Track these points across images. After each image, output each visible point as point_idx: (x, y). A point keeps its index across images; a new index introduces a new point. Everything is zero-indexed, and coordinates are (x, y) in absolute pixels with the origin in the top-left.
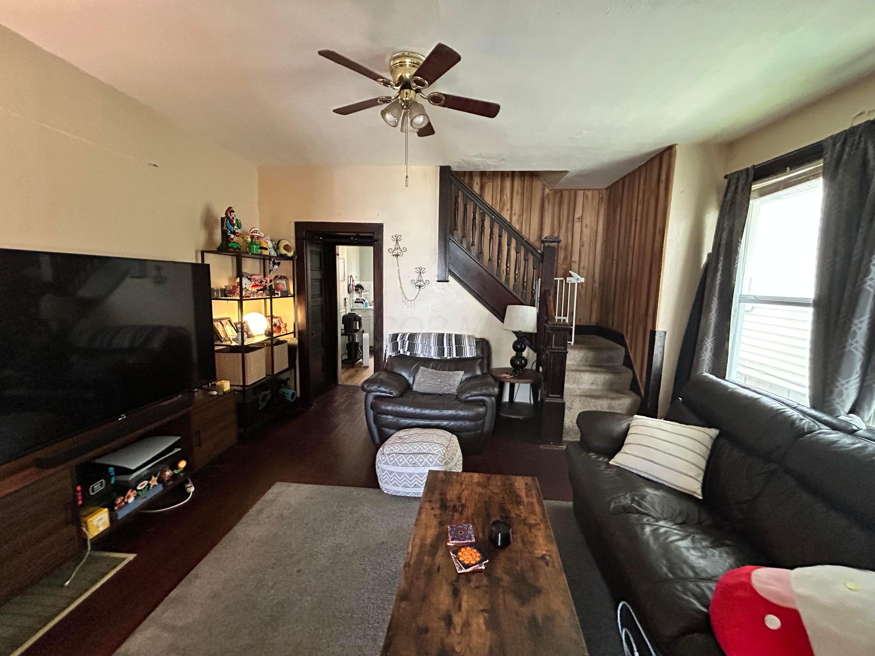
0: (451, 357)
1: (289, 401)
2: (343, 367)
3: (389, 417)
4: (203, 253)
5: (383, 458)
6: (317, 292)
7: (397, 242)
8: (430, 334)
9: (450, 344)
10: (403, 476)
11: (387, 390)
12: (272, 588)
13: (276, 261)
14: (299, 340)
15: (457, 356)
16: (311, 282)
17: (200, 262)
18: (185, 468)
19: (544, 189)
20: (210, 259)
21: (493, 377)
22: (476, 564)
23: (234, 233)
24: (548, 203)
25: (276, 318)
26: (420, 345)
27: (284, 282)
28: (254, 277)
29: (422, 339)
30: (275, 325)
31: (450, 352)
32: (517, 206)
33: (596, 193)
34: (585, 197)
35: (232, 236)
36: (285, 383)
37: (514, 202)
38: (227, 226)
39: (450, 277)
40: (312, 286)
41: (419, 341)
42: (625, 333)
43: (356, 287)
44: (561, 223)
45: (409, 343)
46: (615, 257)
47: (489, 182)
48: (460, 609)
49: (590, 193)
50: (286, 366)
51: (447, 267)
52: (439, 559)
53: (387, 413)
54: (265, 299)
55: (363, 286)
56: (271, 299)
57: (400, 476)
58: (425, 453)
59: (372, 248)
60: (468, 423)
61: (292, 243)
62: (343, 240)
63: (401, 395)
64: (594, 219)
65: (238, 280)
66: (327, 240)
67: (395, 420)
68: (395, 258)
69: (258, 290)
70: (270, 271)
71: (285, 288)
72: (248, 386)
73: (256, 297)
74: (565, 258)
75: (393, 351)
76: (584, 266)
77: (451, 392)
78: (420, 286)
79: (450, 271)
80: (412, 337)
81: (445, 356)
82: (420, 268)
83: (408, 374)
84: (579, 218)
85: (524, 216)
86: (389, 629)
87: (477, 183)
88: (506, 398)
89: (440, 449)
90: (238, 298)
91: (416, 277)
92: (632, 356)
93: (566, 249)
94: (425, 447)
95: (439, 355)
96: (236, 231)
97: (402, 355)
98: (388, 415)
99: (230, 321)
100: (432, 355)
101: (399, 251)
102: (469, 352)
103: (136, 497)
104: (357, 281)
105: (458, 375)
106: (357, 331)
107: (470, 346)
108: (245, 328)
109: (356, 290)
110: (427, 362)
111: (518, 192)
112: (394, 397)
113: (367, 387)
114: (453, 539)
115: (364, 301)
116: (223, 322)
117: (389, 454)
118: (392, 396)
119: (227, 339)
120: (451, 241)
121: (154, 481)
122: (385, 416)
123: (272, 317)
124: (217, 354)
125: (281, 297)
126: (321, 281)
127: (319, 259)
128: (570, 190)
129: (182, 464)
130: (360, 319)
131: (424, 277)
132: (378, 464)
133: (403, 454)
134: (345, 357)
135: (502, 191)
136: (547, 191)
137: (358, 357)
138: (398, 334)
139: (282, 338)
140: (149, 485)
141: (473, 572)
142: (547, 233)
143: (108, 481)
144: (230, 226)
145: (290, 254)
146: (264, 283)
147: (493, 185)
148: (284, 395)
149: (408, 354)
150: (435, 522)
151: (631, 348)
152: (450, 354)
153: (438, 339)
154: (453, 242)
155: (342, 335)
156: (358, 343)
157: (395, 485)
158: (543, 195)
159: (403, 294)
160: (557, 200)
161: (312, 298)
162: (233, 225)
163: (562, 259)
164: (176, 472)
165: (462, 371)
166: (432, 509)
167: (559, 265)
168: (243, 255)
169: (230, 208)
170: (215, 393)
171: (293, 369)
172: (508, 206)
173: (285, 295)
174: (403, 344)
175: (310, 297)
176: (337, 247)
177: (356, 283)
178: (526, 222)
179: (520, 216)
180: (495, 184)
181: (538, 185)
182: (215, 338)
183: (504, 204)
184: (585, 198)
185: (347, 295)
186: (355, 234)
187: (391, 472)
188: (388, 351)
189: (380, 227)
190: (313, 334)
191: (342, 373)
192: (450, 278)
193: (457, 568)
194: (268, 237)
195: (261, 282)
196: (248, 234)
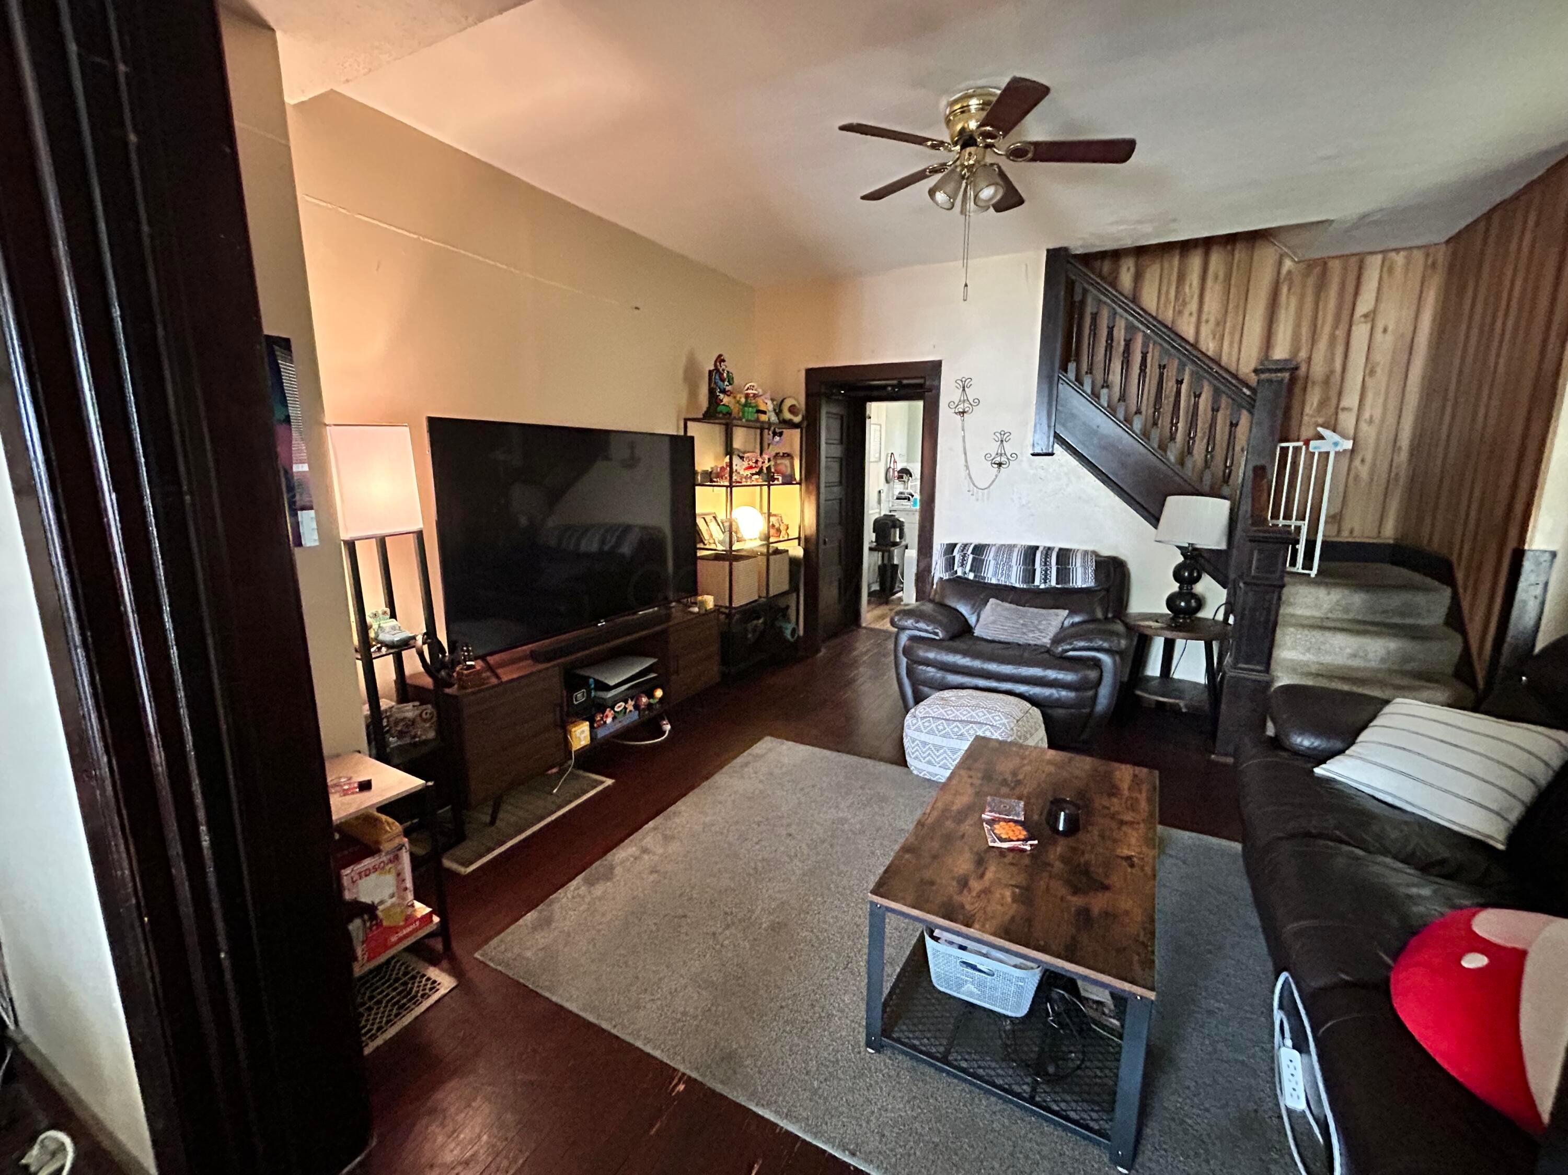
0: (1047, 586)
1: (788, 641)
2: (869, 602)
3: (929, 669)
4: (686, 420)
5: (914, 722)
6: (835, 477)
7: (964, 390)
8: (1011, 547)
9: (1046, 563)
10: (942, 751)
11: (930, 628)
12: (757, 843)
13: (778, 430)
14: (805, 550)
15: (1057, 583)
16: (826, 462)
17: (682, 433)
18: (661, 699)
19: (1280, 264)
20: (695, 430)
21: (1126, 625)
22: (1018, 840)
23: (724, 391)
24: (1289, 290)
25: (775, 515)
26: (993, 562)
27: (787, 462)
28: (746, 455)
29: (996, 555)
30: (773, 526)
31: (1046, 576)
32: (1212, 305)
33: (1419, 256)
34: (1387, 269)
35: (722, 396)
36: (784, 612)
37: (1207, 299)
38: (715, 383)
39: (1056, 446)
40: (827, 468)
41: (990, 558)
42: (1454, 558)
43: (899, 472)
44: (1318, 331)
45: (974, 559)
46: (1451, 395)
47: (1154, 263)
48: (982, 876)
49: (1399, 259)
50: (785, 587)
51: (1052, 428)
52: (967, 827)
53: (927, 663)
54: (761, 485)
55: (911, 471)
56: (769, 486)
57: (938, 751)
58: (980, 723)
59: (920, 404)
60: (1064, 693)
61: (800, 400)
62: (875, 393)
63: (953, 638)
64: (1407, 314)
65: (727, 459)
66: (852, 394)
67: (939, 674)
68: (958, 417)
69: (753, 474)
70: (769, 445)
71: (789, 471)
72: (735, 608)
73: (749, 483)
74: (1323, 403)
75: (946, 571)
76: (1371, 417)
77: (1039, 642)
78: (1000, 464)
79: (1057, 437)
80: (979, 550)
81: (1037, 583)
82: (1002, 433)
83: (969, 608)
84: (1366, 316)
85: (1228, 324)
86: (886, 872)
87: (1129, 269)
88: (1154, 669)
89: (1005, 721)
90: (727, 484)
91: (994, 448)
92: (1465, 605)
93: (1327, 382)
94: (981, 714)
95: (1024, 582)
96: (728, 388)
97: (959, 577)
98: (928, 665)
99: (715, 518)
100: (1013, 581)
101: (966, 405)
102: (1082, 578)
103: (614, 718)
104: (902, 462)
105: (1057, 615)
106: (895, 544)
107: (1085, 568)
108: (734, 529)
109: (900, 477)
110: (1003, 592)
111: (1216, 278)
112: (940, 640)
113: (899, 620)
114: (990, 811)
115: (913, 496)
116: (707, 518)
117: (922, 718)
118: (937, 638)
119: (712, 541)
120: (1061, 381)
121: (630, 705)
122: (925, 668)
123: (769, 515)
124: (699, 562)
125: (783, 484)
126: (841, 459)
127: (839, 426)
128: (1344, 257)
129: (659, 693)
130: (901, 526)
131: (1009, 448)
132: (906, 731)
133: (946, 720)
134: (875, 587)
135: (1181, 278)
136: (1288, 264)
137: (897, 589)
138: (955, 545)
139: (781, 546)
140: (625, 708)
141: (1011, 850)
142: (1280, 353)
143: (589, 693)
144: (720, 383)
145: (797, 419)
146: (760, 464)
147: (1162, 270)
148: (781, 631)
149: (971, 576)
150: (970, 791)
151: (1465, 590)
152: (1045, 579)
153: (1025, 555)
154: (1065, 385)
155: (871, 549)
156: (897, 566)
157: (929, 763)
158: (1279, 273)
159: (970, 478)
160: (1311, 281)
161: (826, 487)
162: (723, 381)
163: (1315, 404)
164: (652, 701)
165: (1065, 609)
166: (971, 777)
167: (1306, 418)
168: (735, 422)
169: (720, 356)
170: (696, 610)
171: (794, 595)
172: (1193, 306)
173: (789, 480)
174: (963, 560)
175: (822, 485)
176: (868, 404)
177: (899, 466)
178: (1232, 334)
179: (1218, 324)
180: (1166, 265)
181: (1266, 256)
182: (698, 540)
183: (1184, 303)
184: (1385, 269)
185: (882, 485)
186: (895, 382)
187: (925, 744)
188: (939, 572)
189: (936, 366)
190: (825, 543)
191: (868, 612)
192: (1058, 449)
193: (989, 840)
194: (768, 395)
195: (757, 462)
196: (741, 392)
